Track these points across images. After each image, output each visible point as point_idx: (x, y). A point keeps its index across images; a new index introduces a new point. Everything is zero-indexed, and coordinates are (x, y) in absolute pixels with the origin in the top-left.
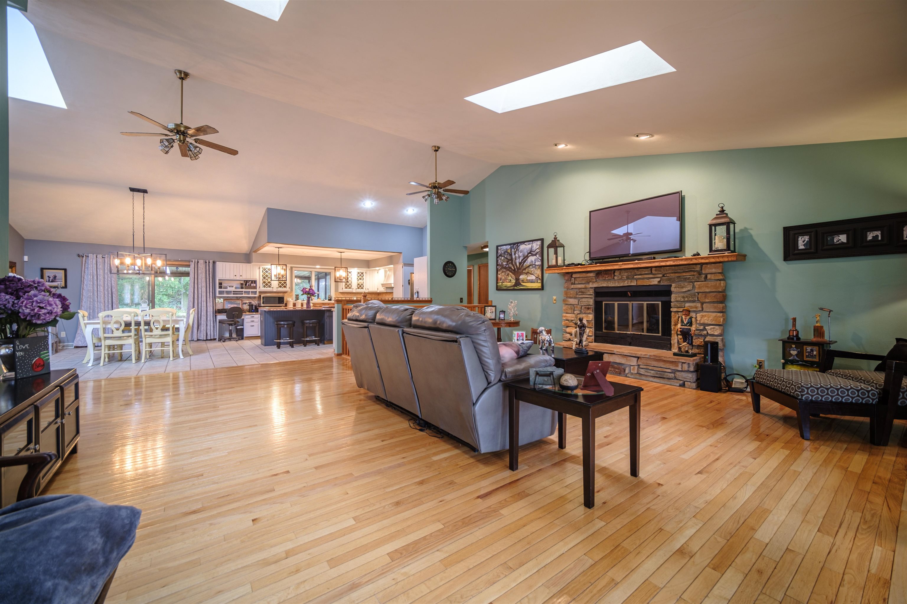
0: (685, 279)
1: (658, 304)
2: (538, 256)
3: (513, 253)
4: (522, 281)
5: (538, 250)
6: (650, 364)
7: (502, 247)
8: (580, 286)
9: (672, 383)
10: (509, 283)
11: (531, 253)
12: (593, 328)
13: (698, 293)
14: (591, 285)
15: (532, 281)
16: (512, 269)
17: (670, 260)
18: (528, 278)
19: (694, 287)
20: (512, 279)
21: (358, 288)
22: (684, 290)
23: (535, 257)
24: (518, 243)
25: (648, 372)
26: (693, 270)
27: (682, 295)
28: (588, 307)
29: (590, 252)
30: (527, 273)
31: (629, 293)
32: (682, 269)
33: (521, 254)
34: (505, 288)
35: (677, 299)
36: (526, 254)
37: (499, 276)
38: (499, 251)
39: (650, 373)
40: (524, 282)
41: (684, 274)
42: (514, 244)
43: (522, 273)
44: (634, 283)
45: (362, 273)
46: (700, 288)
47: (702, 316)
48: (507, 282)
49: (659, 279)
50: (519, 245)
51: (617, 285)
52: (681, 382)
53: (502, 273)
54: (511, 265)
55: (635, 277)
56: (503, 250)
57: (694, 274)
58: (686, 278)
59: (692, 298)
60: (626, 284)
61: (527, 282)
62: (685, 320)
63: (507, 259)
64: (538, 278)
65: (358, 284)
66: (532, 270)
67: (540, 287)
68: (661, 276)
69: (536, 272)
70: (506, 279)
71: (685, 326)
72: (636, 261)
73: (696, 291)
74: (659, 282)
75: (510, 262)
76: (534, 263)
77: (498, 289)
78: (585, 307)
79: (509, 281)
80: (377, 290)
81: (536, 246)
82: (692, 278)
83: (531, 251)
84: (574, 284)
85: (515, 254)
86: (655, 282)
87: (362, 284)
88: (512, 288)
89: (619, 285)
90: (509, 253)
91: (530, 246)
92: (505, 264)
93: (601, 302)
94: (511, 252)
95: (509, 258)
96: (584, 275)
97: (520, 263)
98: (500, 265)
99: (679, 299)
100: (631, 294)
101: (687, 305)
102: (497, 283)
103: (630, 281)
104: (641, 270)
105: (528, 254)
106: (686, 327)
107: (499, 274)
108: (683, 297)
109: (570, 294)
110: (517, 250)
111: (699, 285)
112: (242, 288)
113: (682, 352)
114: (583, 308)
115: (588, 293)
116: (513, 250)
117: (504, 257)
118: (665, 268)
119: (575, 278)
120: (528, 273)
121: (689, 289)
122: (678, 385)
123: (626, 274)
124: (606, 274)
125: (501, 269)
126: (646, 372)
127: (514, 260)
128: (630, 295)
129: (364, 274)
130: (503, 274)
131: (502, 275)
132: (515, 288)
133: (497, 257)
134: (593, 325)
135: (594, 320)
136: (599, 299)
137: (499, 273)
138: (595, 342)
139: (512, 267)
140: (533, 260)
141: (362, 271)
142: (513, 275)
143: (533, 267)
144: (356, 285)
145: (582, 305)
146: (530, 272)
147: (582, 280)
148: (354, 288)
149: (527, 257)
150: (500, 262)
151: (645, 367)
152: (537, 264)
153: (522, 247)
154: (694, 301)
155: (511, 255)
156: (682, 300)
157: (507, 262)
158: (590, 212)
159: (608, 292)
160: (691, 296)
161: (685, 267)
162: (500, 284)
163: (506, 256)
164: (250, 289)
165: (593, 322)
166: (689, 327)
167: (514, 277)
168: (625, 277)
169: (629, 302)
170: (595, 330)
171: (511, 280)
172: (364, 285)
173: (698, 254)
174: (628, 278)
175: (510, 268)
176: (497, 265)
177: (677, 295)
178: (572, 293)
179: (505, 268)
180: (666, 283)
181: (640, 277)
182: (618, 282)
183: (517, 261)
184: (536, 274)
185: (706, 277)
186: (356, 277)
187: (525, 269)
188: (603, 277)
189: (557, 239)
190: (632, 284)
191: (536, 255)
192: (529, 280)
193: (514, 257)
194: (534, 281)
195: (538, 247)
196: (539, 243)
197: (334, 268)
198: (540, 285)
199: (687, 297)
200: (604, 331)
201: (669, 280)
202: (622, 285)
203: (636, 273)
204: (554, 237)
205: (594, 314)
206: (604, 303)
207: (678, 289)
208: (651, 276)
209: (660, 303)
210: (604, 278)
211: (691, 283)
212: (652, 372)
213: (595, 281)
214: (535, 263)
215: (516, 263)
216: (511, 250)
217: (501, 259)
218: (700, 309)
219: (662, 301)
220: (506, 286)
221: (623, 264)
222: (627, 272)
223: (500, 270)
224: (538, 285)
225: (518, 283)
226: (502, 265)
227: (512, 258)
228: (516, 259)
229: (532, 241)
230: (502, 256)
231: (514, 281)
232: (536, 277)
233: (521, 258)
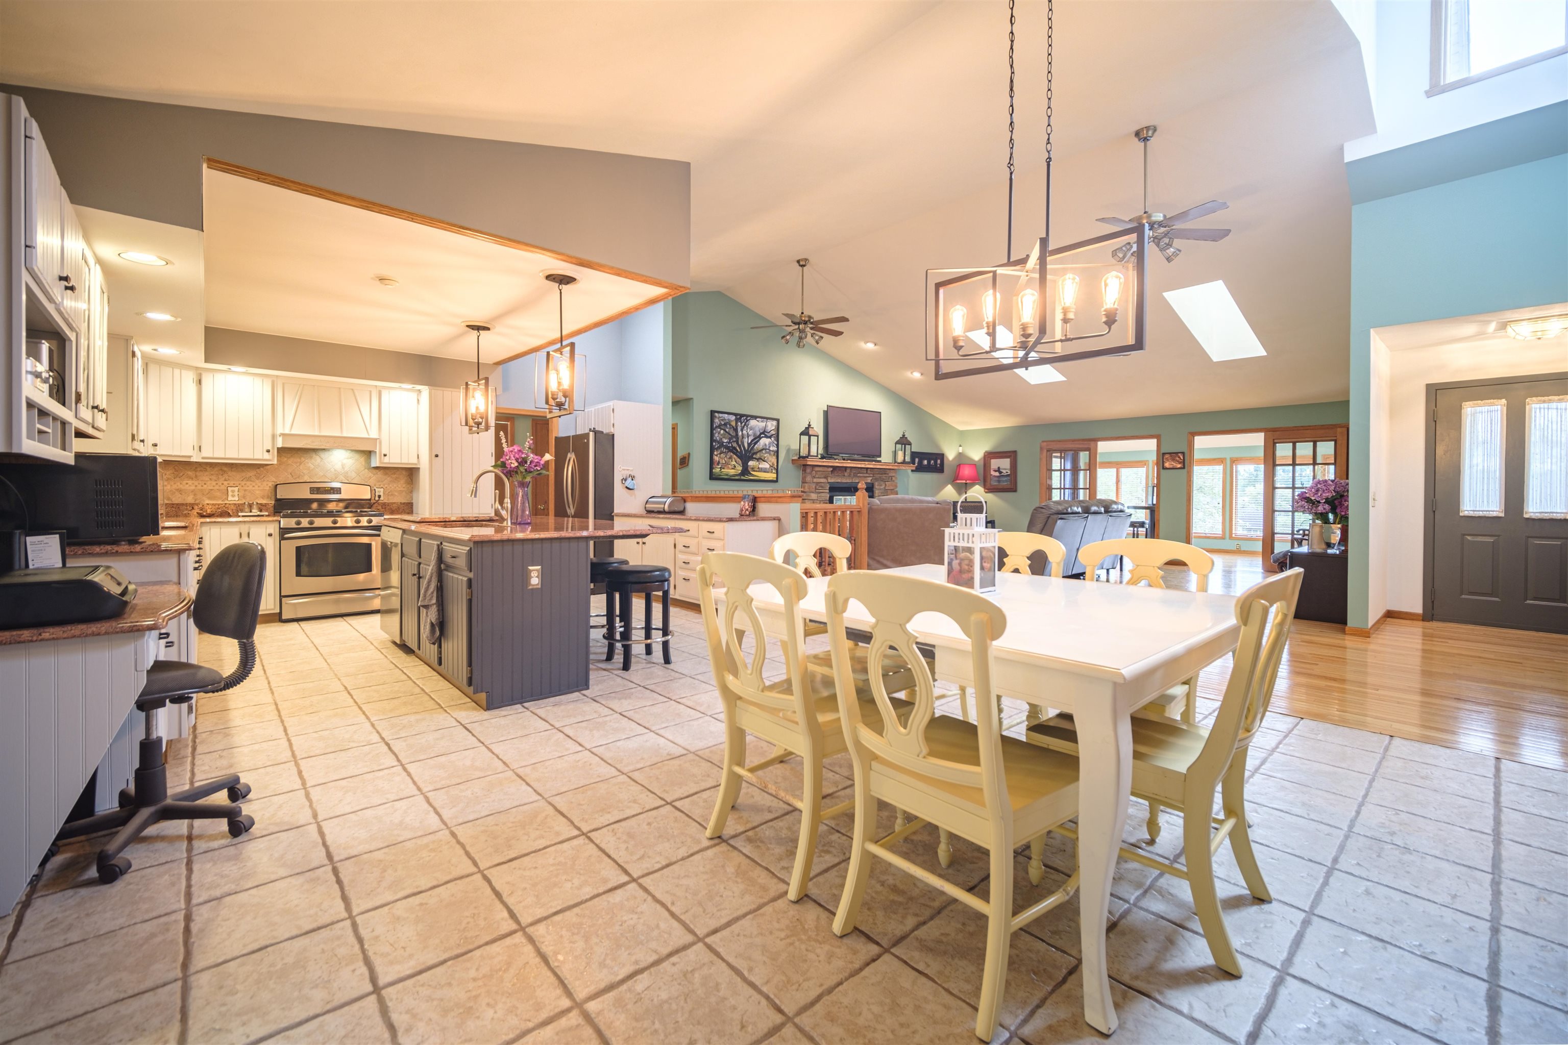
2: (773, 439)
3: (739, 429)
4: (752, 468)
5: (773, 432)
7: (721, 415)
8: (819, 480)
10: (733, 471)
11: (764, 433)
14: (829, 480)
15: (765, 471)
16: (737, 450)
18: (760, 466)
23: (769, 440)
24: (747, 416)
26: (887, 473)
30: (758, 460)
31: (853, 488)
33: (751, 432)
34: (726, 477)
36: (758, 433)
37: (716, 458)
38: (717, 420)
40: (754, 471)
41: (883, 476)
42: (742, 416)
43: (751, 458)
48: (728, 468)
49: (871, 479)
50: (748, 418)
53: (720, 454)
54: (735, 445)
56: (722, 420)
57: (887, 476)
58: (883, 479)
61: (758, 471)
63: (730, 435)
66: (766, 455)
67: (776, 479)
68: (872, 476)
69: (770, 458)
70: (727, 464)
75: (734, 439)
76: (768, 447)
77: (712, 477)
79: (733, 467)
81: (771, 425)
82: (886, 479)
83: (764, 431)
85: (742, 430)
86: (868, 480)
88: (737, 478)
90: (733, 427)
91: (763, 424)
92: (725, 441)
93: (833, 497)
94: (737, 427)
95: (733, 433)
96: (823, 469)
97: (749, 444)
98: (718, 442)
102: (711, 468)
103: (855, 478)
104: (862, 469)
105: (761, 434)
107: (717, 455)
110: (745, 425)
111: (888, 484)
115: (825, 488)
116: (739, 423)
117: (725, 430)
118: (875, 470)
119: (816, 471)
120: (760, 458)
124: (840, 470)
125: (719, 448)
127: (740, 438)
130: (723, 455)
131: (720, 457)
132: (742, 477)
133: (713, 429)
137: (715, 453)
140: (767, 443)
142: (738, 460)
143: (766, 453)
145: (821, 500)
146: (763, 458)
147: (822, 474)
149: (759, 437)
150: (717, 436)
152: (771, 449)
153: (753, 423)
155: (736, 430)
157: (730, 439)
158: (827, 405)
162: (717, 470)
167: (740, 462)
168: (853, 474)
171: (735, 467)
175: (735, 448)
176: (712, 440)
179: (727, 447)
181: (862, 475)
182: (847, 479)
183: (746, 441)
184: (771, 461)
185: (891, 478)
187: (756, 453)
188: (838, 472)
191: (770, 437)
192: (762, 468)
193: (740, 433)
194: (768, 470)
195: (774, 428)
196: (775, 423)
198: (775, 475)
202: (850, 481)
203: (859, 471)
208: (867, 475)
211: (885, 483)
213: (831, 476)
215: (743, 443)
216: (736, 423)
217: (719, 433)
220: (727, 475)
222: (854, 470)
223: (717, 449)
224: (771, 476)
225: (746, 471)
226: (721, 444)
227: (737, 435)
228: (743, 438)
229: (767, 418)
230: (721, 429)
231: (740, 468)
232: (771, 466)
233: (750, 439)
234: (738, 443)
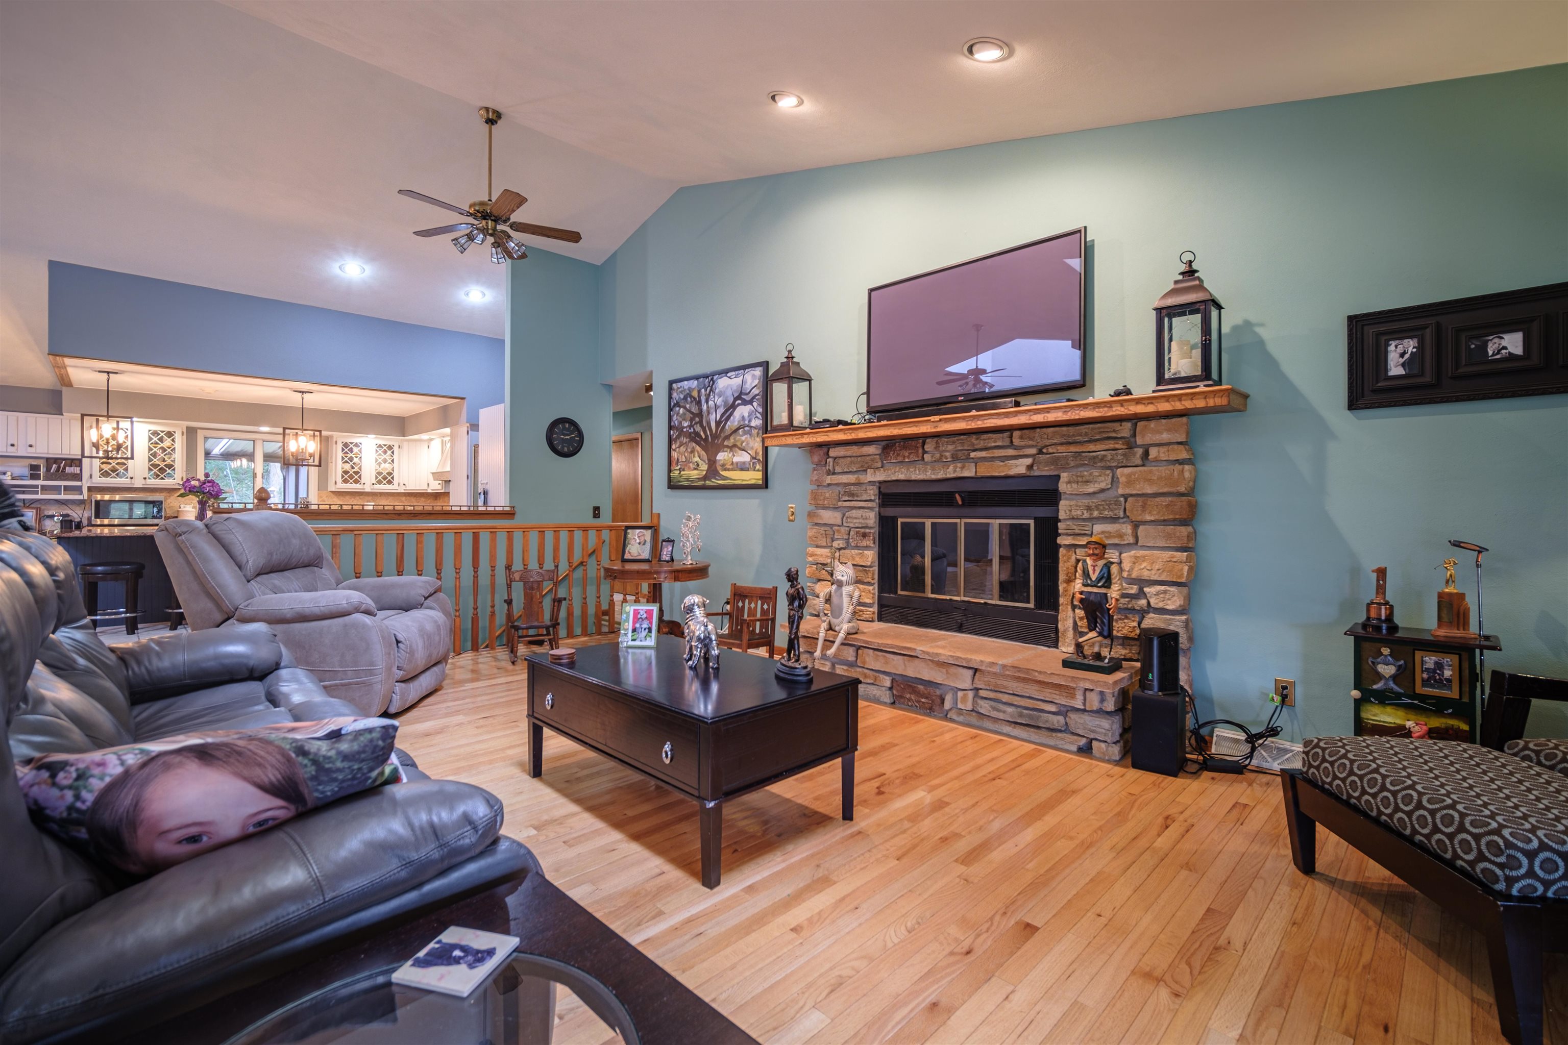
0: (1094, 461)
1: (1029, 525)
2: (755, 404)
3: (703, 399)
4: (723, 465)
5: (756, 391)
6: (1005, 688)
7: (679, 384)
8: (844, 479)
9: (1060, 744)
10: (696, 472)
11: (741, 398)
12: (876, 586)
13: (1126, 497)
14: (870, 476)
15: (742, 467)
16: (700, 436)
17: (1055, 408)
18: (736, 460)
19: (1114, 480)
20: (700, 462)
21: (380, 482)
22: (1091, 489)
23: (749, 407)
24: (713, 374)
25: (999, 710)
26: (1114, 435)
27: (1086, 501)
28: (863, 530)
29: (868, 393)
30: (732, 448)
31: (957, 496)
32: (1086, 434)
33: (719, 401)
34: (686, 483)
35: (1074, 513)
36: (731, 400)
37: (675, 455)
38: (675, 395)
39: (1004, 712)
40: (725, 470)
41: (1092, 447)
42: (705, 377)
43: (721, 448)
44: (969, 472)
45: (390, 448)
46: (1129, 483)
47: (1136, 558)
48: (689, 469)
49: (1029, 461)
50: (715, 378)
51: (930, 475)
52: (1083, 742)
53: (679, 447)
54: (698, 428)
55: (973, 455)
56: (681, 392)
57: (1117, 446)
58: (1094, 457)
59: (1111, 510)
60: (951, 472)
61: (732, 470)
62: (1094, 571)
63: (692, 413)
64: (755, 458)
65: (380, 473)
66: (743, 438)
67: (760, 482)
68: (1033, 451)
69: (752, 444)
70: (688, 461)
71: (1092, 586)
72: (974, 413)
73: (1120, 491)
74: (1030, 467)
75: (697, 419)
76: (747, 422)
77: (673, 485)
78: (857, 533)
79: (695, 466)
80: (426, 487)
81: (753, 379)
82: (1110, 457)
83: (741, 393)
84: (834, 473)
85: (707, 402)
86: (1019, 467)
87: (390, 474)
88: (700, 483)
89: (934, 477)
90: (695, 399)
91: (738, 381)
92: (686, 424)
93: (894, 519)
94: (699, 396)
95: (695, 409)
96: (854, 450)
97: (718, 423)
98: (677, 429)
99: (1079, 513)
100: (963, 500)
101: (1098, 528)
102: (670, 471)
103: (959, 465)
104: (985, 436)
105: (736, 399)
106: (1095, 590)
107: (675, 450)
108: (1089, 508)
109: (824, 500)
110: (711, 390)
111: (1129, 475)
112: (35, 477)
113: (1085, 657)
114: (852, 533)
115: (865, 497)
116: (703, 390)
117: (685, 408)
118: (1044, 430)
119: (835, 458)
120: (735, 446)
121: (1103, 485)
122: (1074, 748)
123: (950, 447)
124: (905, 448)
125: (678, 437)
126: (994, 709)
127: (705, 415)
128: (960, 503)
129: (396, 449)
130: (682, 449)
131: (679, 452)
132: (708, 483)
133: (670, 410)
134: (876, 576)
135: (877, 564)
136: (890, 512)
137: (674, 447)
138: (880, 619)
139: (702, 434)
140: (746, 415)
141: (388, 443)
142: (703, 453)
143: (745, 433)
144: (374, 474)
145: (852, 525)
146: (738, 444)
147: (851, 462)
148: (368, 482)
149: (733, 407)
150: (675, 421)
151: (992, 695)
152: (753, 424)
153: (722, 383)
154: (1114, 520)
155: (699, 403)
156: (1086, 515)
157: (691, 420)
158: (871, 291)
159: (910, 493)
160: (1109, 505)
161: (1093, 429)
162: (675, 474)
163: (688, 406)
164: (61, 480)
165: (876, 569)
166: (1103, 591)
167: (705, 457)
168: (948, 454)
169: (958, 521)
170: (881, 590)
171: (698, 465)
172: (395, 474)
173: (1128, 392)
174: (955, 458)
175: (697, 434)
176: (670, 428)
177: (1073, 503)
178: (827, 495)
179: (686, 435)
180: (1046, 471)
181: (983, 454)
182: (933, 469)
183: (712, 417)
184: (752, 448)
185: (1146, 454)
186: (374, 456)
187: (728, 438)
188: (898, 455)
189: (795, 360)
190: (966, 474)
191: (750, 402)
192: (737, 463)
193: (705, 407)
194: (747, 466)
195: (756, 382)
196: (758, 372)
197: (281, 430)
198: (759, 475)
199: (1097, 507)
200: (900, 592)
201: (1055, 461)
202: (940, 475)
203: (973, 445)
204: (786, 354)
205: (876, 549)
206: (900, 521)
207: (1075, 486)
208: (1010, 452)
209: (1031, 522)
210: (900, 459)
211: (1108, 472)
212: (1010, 710)
213: (879, 465)
214: (750, 421)
215: (709, 423)
216: (699, 392)
217: (678, 414)
218: (1131, 540)
219: (1035, 519)
220: (688, 480)
221: (940, 420)
222: (954, 443)
223: (675, 440)
224: (754, 476)
225: (713, 471)
226: (680, 429)
227: (701, 410)
228: (709, 413)
229: (744, 367)
230: (680, 406)
231: (704, 467)
232: (753, 458)
233: (720, 411)
234: (702, 426)
